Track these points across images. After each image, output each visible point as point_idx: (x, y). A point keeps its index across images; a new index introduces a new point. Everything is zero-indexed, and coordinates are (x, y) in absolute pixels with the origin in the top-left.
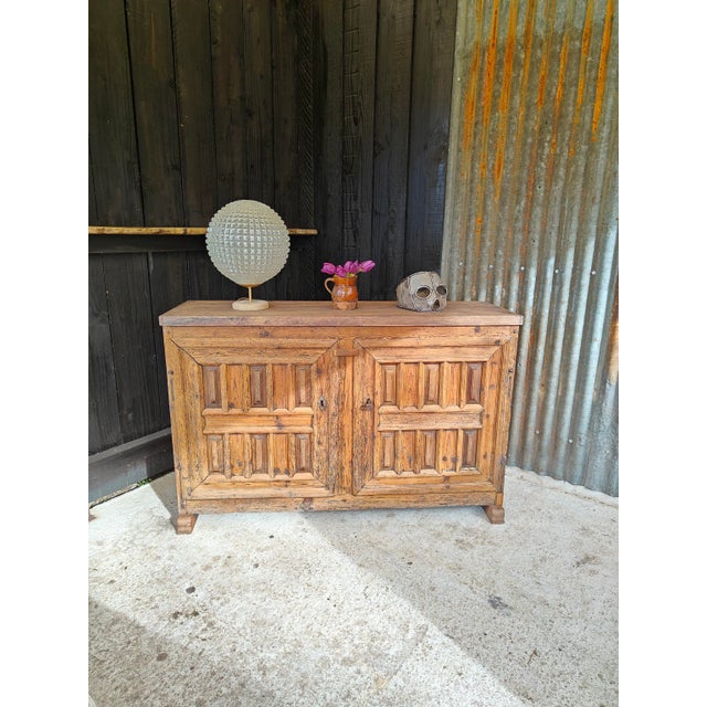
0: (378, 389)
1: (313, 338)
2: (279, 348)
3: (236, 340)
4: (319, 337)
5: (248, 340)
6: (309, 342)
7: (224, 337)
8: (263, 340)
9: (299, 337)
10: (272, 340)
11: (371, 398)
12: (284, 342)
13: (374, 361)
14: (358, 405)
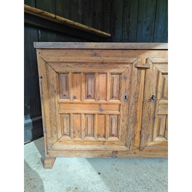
0: (160, 89)
1: (123, 57)
2: (103, 63)
3: (78, 57)
4: (126, 57)
5: (84, 58)
6: (120, 59)
7: (71, 56)
8: (93, 58)
9: (114, 56)
10: (98, 58)
11: (155, 95)
12: (106, 59)
13: (159, 72)
14: (147, 98)
